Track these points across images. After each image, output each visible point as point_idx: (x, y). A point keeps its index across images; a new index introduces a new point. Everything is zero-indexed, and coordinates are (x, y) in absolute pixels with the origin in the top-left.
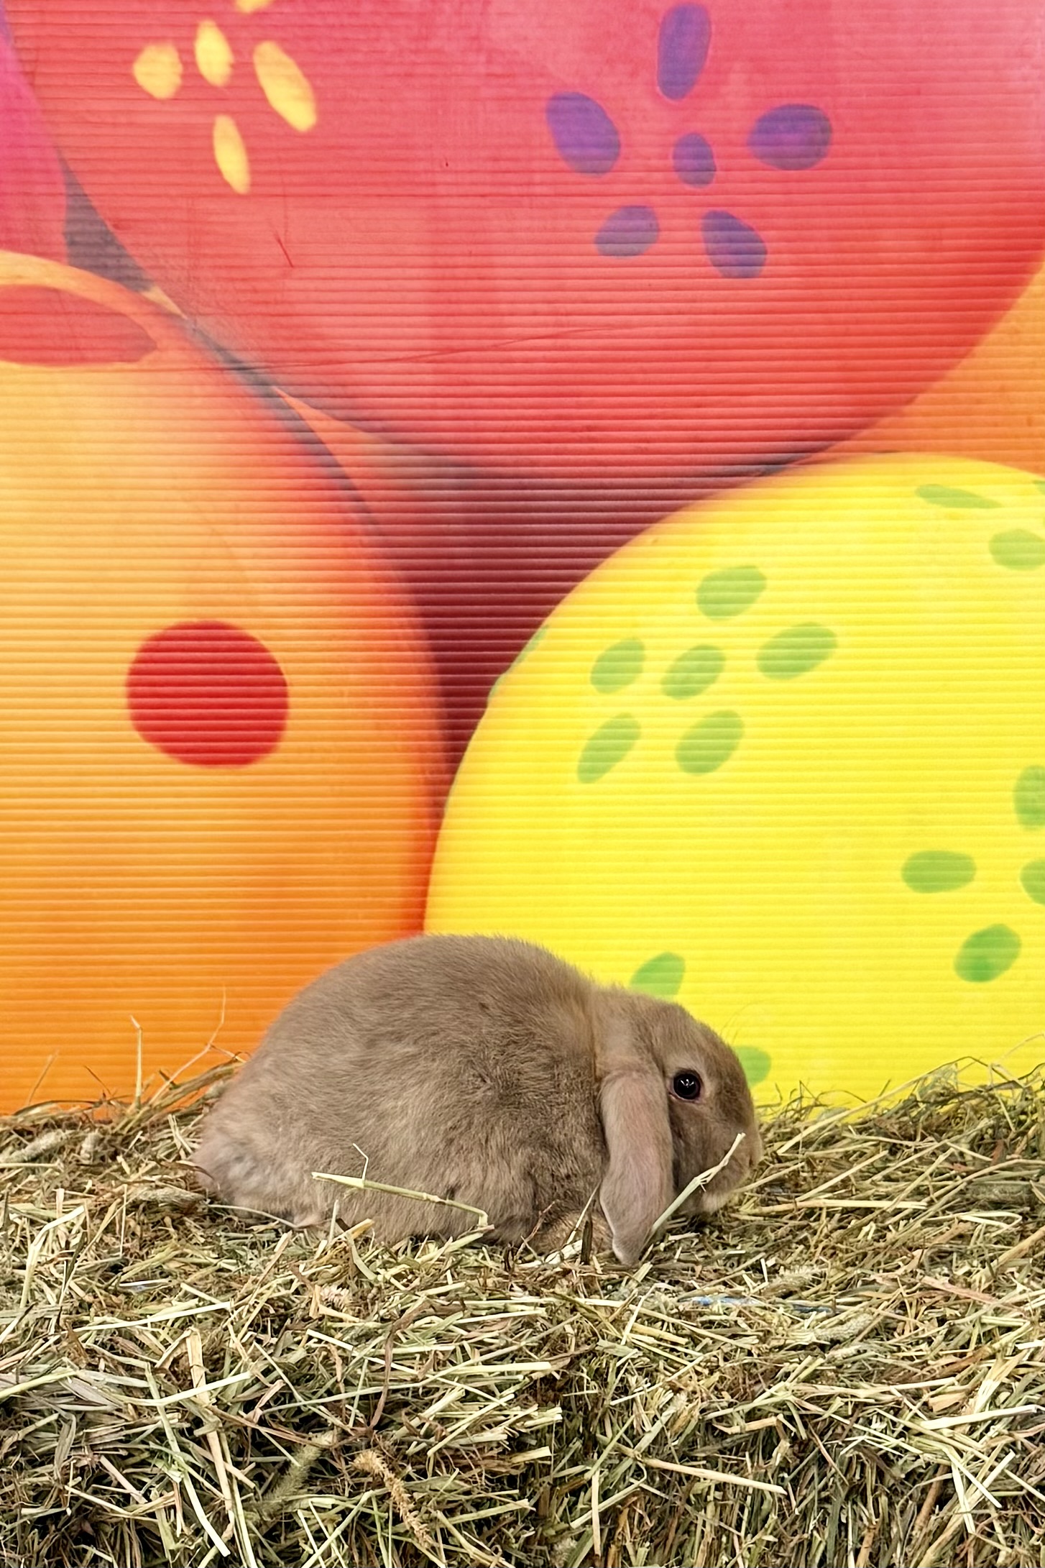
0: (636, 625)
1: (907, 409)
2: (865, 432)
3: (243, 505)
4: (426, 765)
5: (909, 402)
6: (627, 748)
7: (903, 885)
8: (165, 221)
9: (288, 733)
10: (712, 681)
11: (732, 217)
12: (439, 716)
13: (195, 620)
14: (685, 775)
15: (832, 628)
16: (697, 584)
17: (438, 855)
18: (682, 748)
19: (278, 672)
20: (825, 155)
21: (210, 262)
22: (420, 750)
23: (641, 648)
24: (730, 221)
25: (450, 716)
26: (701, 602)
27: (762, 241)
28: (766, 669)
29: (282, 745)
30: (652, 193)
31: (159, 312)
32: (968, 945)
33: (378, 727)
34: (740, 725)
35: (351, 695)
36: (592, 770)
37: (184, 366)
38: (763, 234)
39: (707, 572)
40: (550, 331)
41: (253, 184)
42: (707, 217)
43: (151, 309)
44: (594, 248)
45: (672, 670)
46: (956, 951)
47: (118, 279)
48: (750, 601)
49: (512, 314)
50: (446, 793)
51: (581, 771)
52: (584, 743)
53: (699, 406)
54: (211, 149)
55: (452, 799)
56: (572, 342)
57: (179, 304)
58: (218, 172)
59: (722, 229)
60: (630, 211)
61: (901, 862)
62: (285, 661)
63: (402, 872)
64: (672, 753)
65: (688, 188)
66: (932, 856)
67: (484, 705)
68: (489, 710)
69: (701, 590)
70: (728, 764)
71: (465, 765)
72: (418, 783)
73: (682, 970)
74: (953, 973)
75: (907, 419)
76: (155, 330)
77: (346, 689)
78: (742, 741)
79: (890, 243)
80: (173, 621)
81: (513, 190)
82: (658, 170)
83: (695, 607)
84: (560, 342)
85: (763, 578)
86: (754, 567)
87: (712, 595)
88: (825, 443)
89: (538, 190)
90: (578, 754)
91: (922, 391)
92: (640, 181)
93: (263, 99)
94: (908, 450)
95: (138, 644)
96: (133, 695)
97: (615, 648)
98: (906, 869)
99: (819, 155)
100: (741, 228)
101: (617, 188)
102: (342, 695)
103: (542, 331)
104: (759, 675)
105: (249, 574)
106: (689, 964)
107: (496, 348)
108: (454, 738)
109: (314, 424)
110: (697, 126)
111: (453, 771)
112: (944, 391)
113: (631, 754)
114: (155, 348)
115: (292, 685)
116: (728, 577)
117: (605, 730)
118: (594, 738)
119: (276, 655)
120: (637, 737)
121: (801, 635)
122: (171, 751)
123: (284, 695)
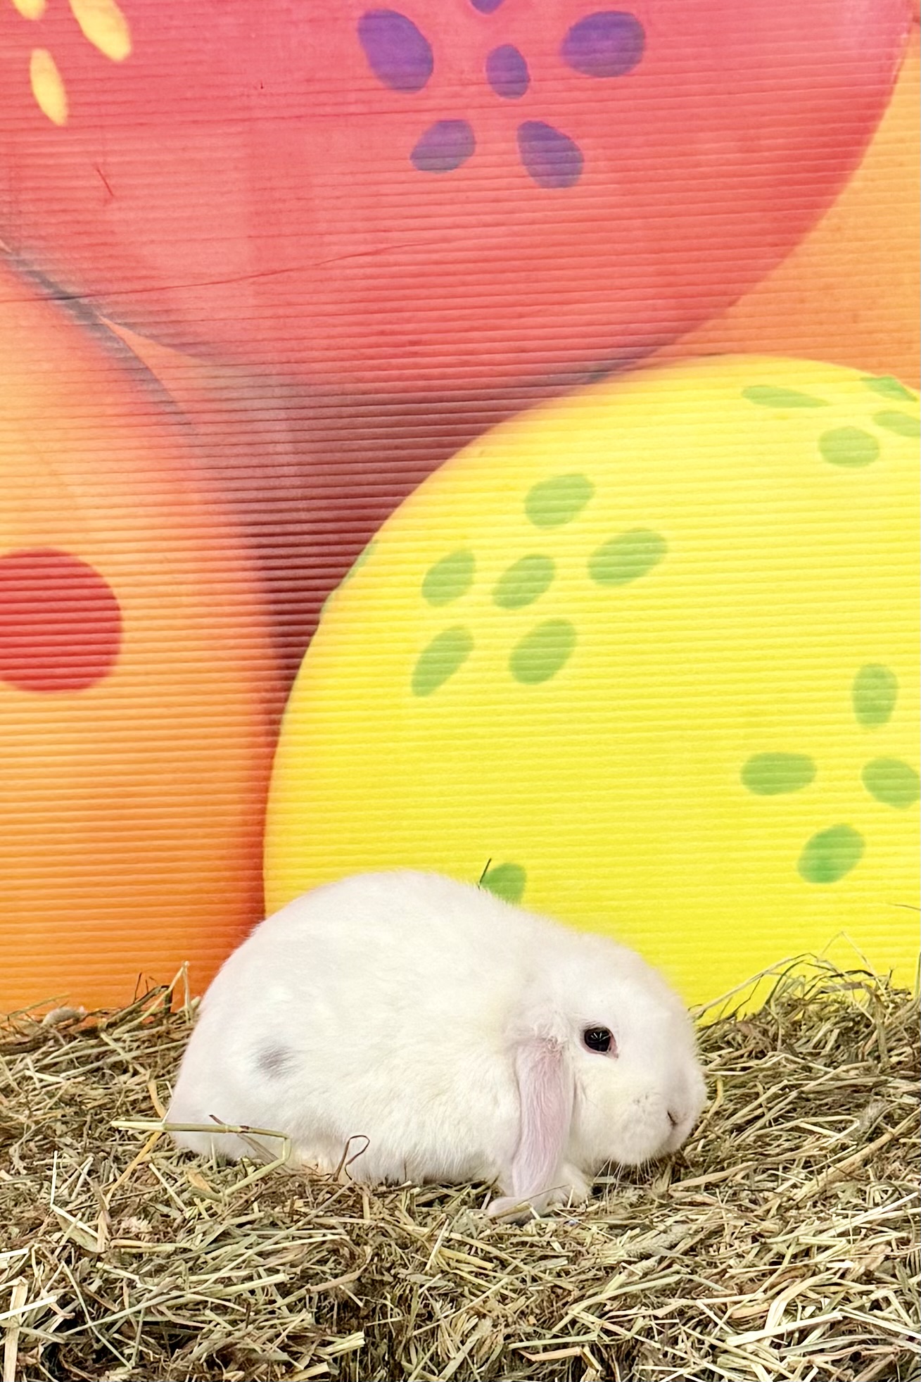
0: (465, 537)
1: (731, 310)
2: (687, 337)
5: (731, 304)
6: (463, 659)
7: (743, 788)
10: (544, 589)
11: (547, 126)
13: (28, 549)
14: (516, 685)
15: (662, 533)
16: (524, 494)
17: (274, 773)
18: (515, 658)
19: (111, 597)
20: (639, 62)
21: (30, 195)
23: (472, 559)
24: (546, 131)
26: (529, 511)
27: (578, 150)
28: (595, 576)
29: (116, 668)
30: (467, 107)
32: (811, 846)
33: (212, 648)
34: (571, 633)
35: (184, 617)
36: (425, 684)
38: (579, 142)
39: (533, 482)
40: (370, 248)
41: (70, 116)
42: (522, 127)
44: (410, 164)
45: (503, 581)
46: (799, 853)
48: (577, 509)
49: (331, 233)
50: (281, 711)
51: (416, 684)
52: (417, 657)
53: (520, 315)
54: (28, 82)
55: (287, 717)
56: (392, 258)
57: (2, 237)
58: (36, 106)
59: (537, 139)
60: (445, 125)
61: (740, 765)
62: (118, 586)
63: (241, 791)
64: (505, 663)
65: (502, 99)
66: (768, 757)
67: (316, 623)
68: (321, 627)
69: (529, 500)
70: (561, 673)
71: (299, 683)
72: (253, 702)
73: (523, 879)
74: (797, 874)
75: (730, 321)
77: (179, 611)
78: (576, 649)
79: (707, 146)
80: (5, 550)
81: (328, 110)
82: (470, 84)
83: (524, 517)
84: (378, 258)
85: (591, 485)
86: (581, 475)
87: (539, 504)
88: (650, 348)
89: (352, 109)
90: (412, 668)
91: (742, 293)
92: (455, 95)
93: (79, 32)
94: (732, 352)
97: (444, 561)
98: (746, 771)
99: (633, 61)
100: (558, 138)
101: (430, 104)
102: (175, 617)
103: (363, 249)
104: (591, 583)
105: (80, 501)
106: (530, 874)
107: (316, 267)
109: (141, 352)
110: (510, 38)
111: (288, 689)
112: (768, 291)
113: (465, 666)
115: (126, 609)
116: (556, 485)
117: (437, 643)
118: (427, 651)
119: (109, 580)
120: (469, 648)
121: (629, 541)
122: (7, 679)
123: (117, 619)
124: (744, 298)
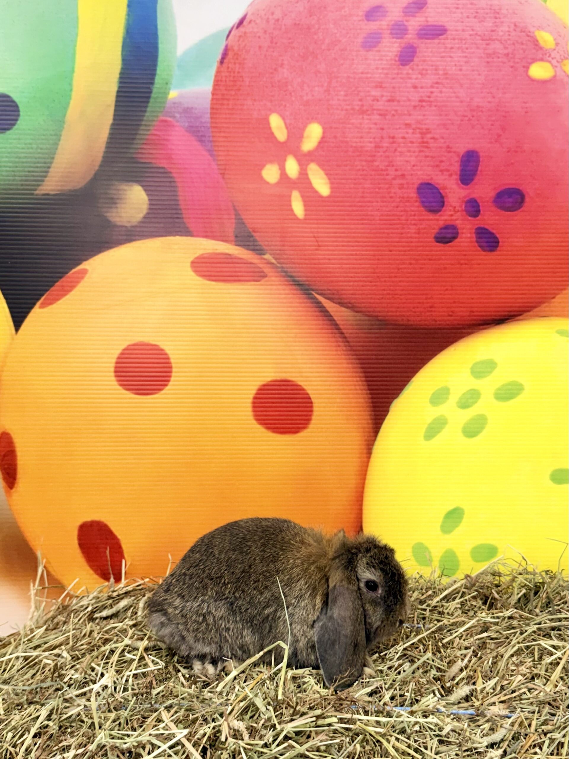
0: (447, 381)
1: (553, 300)
2: (536, 309)
3: (298, 335)
4: (366, 434)
5: (554, 298)
6: (443, 428)
7: (550, 481)
8: (272, 228)
9: (313, 422)
10: (476, 402)
11: (486, 229)
12: (371, 415)
13: (279, 379)
14: (464, 438)
15: (523, 383)
16: (471, 365)
17: (369, 468)
18: (464, 428)
19: (310, 398)
20: (522, 207)
21: (288, 244)
23: (449, 390)
25: (375, 415)
26: (472, 372)
27: (498, 238)
28: (497, 398)
29: (310, 426)
30: (456, 220)
31: (269, 263)
33: (348, 420)
34: (486, 419)
35: (338, 407)
36: (429, 436)
37: (277, 283)
38: (498, 236)
39: (474, 361)
41: (306, 215)
42: (476, 229)
43: (265, 261)
44: (433, 240)
45: (461, 398)
47: (253, 250)
48: (490, 372)
49: (402, 264)
50: (373, 445)
51: (425, 437)
52: (426, 426)
54: (290, 201)
55: (375, 447)
56: (426, 275)
57: (275, 259)
58: (292, 210)
59: (482, 233)
60: (447, 226)
61: (549, 473)
62: (313, 394)
63: (355, 475)
64: (460, 430)
65: (470, 218)
66: (560, 470)
67: (388, 411)
68: (390, 413)
69: (472, 368)
70: (481, 435)
71: (380, 434)
72: (362, 441)
73: (463, 513)
75: (552, 305)
76: (267, 270)
77: (336, 405)
78: (487, 426)
80: (270, 379)
82: (458, 211)
83: (470, 374)
85: (496, 364)
86: (493, 359)
87: (476, 370)
88: (520, 313)
90: (424, 430)
91: (557, 294)
92: (452, 215)
93: (310, 183)
94: (552, 316)
95: (257, 387)
96: (254, 407)
97: (439, 390)
98: (551, 475)
99: (520, 207)
100: (490, 233)
101: (443, 218)
102: (333, 407)
104: (495, 400)
105: (300, 361)
106: (466, 511)
107: (396, 277)
108: (376, 424)
109: (325, 305)
110: (474, 196)
111: (376, 436)
113: (443, 430)
114: (266, 276)
115: (315, 403)
116: (483, 362)
117: (434, 421)
118: (430, 424)
119: (309, 392)
120: (446, 423)
121: (510, 385)
122: (268, 428)
123: (312, 407)
124: (558, 296)
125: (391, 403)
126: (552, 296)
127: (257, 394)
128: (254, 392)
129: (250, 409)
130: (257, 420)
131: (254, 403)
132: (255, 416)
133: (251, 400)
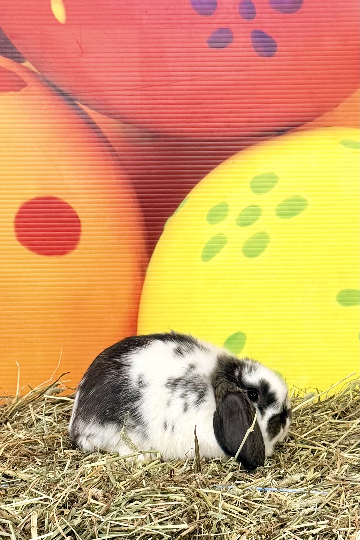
0: (225, 197)
1: (336, 109)
2: (318, 119)
3: (63, 149)
4: (139, 254)
5: (336, 106)
6: (222, 247)
7: (337, 303)
8: (31, 34)
9: (81, 242)
10: (257, 219)
11: (263, 32)
12: (144, 234)
13: (43, 196)
14: (245, 258)
15: (306, 198)
16: (250, 180)
17: (143, 292)
18: (244, 247)
19: (77, 217)
20: (301, 8)
21: (49, 51)
22: (136, 248)
23: (227, 206)
24: (262, 34)
25: (149, 234)
26: (252, 187)
27: (275, 42)
28: (279, 215)
29: (78, 246)
30: (230, 23)
31: (29, 71)
33: (119, 239)
34: (267, 237)
35: (108, 226)
36: (207, 256)
37: (38, 93)
38: (276, 39)
39: (254, 175)
40: (189, 78)
41: (67, 20)
42: (253, 32)
43: (25, 70)
44: (207, 45)
45: (240, 215)
47: (12, 58)
48: (272, 187)
49: (173, 71)
50: (147, 266)
51: (203, 256)
52: (204, 245)
53: (250, 108)
54: (50, 5)
55: (149, 269)
56: (198, 83)
57: (36, 67)
58: (53, 15)
59: (259, 37)
60: (221, 30)
61: (336, 294)
62: (80, 212)
63: (128, 299)
64: (241, 249)
65: (245, 21)
66: (348, 291)
67: (163, 230)
68: (164, 232)
69: (252, 182)
70: (263, 254)
71: (154, 255)
73: (245, 339)
74: (358, 339)
75: (336, 113)
76: (27, 78)
77: (105, 223)
78: (269, 244)
79: (327, 43)
80: (33, 196)
81: (174, 21)
82: (232, 14)
83: (250, 189)
84: (193, 82)
85: (277, 177)
86: (274, 173)
87: (257, 184)
88: (303, 123)
89: (184, 21)
90: (201, 250)
91: (341, 102)
92: (226, 18)
95: (19, 206)
96: (17, 227)
97: (217, 206)
98: (338, 297)
99: (298, 8)
100: (267, 37)
101: (216, 21)
102: (104, 226)
103: (186, 78)
104: (277, 217)
105: (65, 177)
106: (248, 337)
107: (167, 85)
108: (149, 243)
109: (92, 116)
111: (150, 257)
112: (351, 102)
113: (223, 250)
114: (26, 86)
115: (83, 222)
116: (263, 177)
117: (212, 240)
118: (207, 243)
119: (76, 210)
120: (225, 242)
121: (293, 201)
122: (33, 249)
123: (79, 226)
124: (341, 104)
125: (166, 220)
126: (336, 104)
127: (19, 213)
128: (17, 210)
129: (13, 229)
130: (20, 240)
131: (16, 222)
132: (18, 236)
133: (13, 220)
